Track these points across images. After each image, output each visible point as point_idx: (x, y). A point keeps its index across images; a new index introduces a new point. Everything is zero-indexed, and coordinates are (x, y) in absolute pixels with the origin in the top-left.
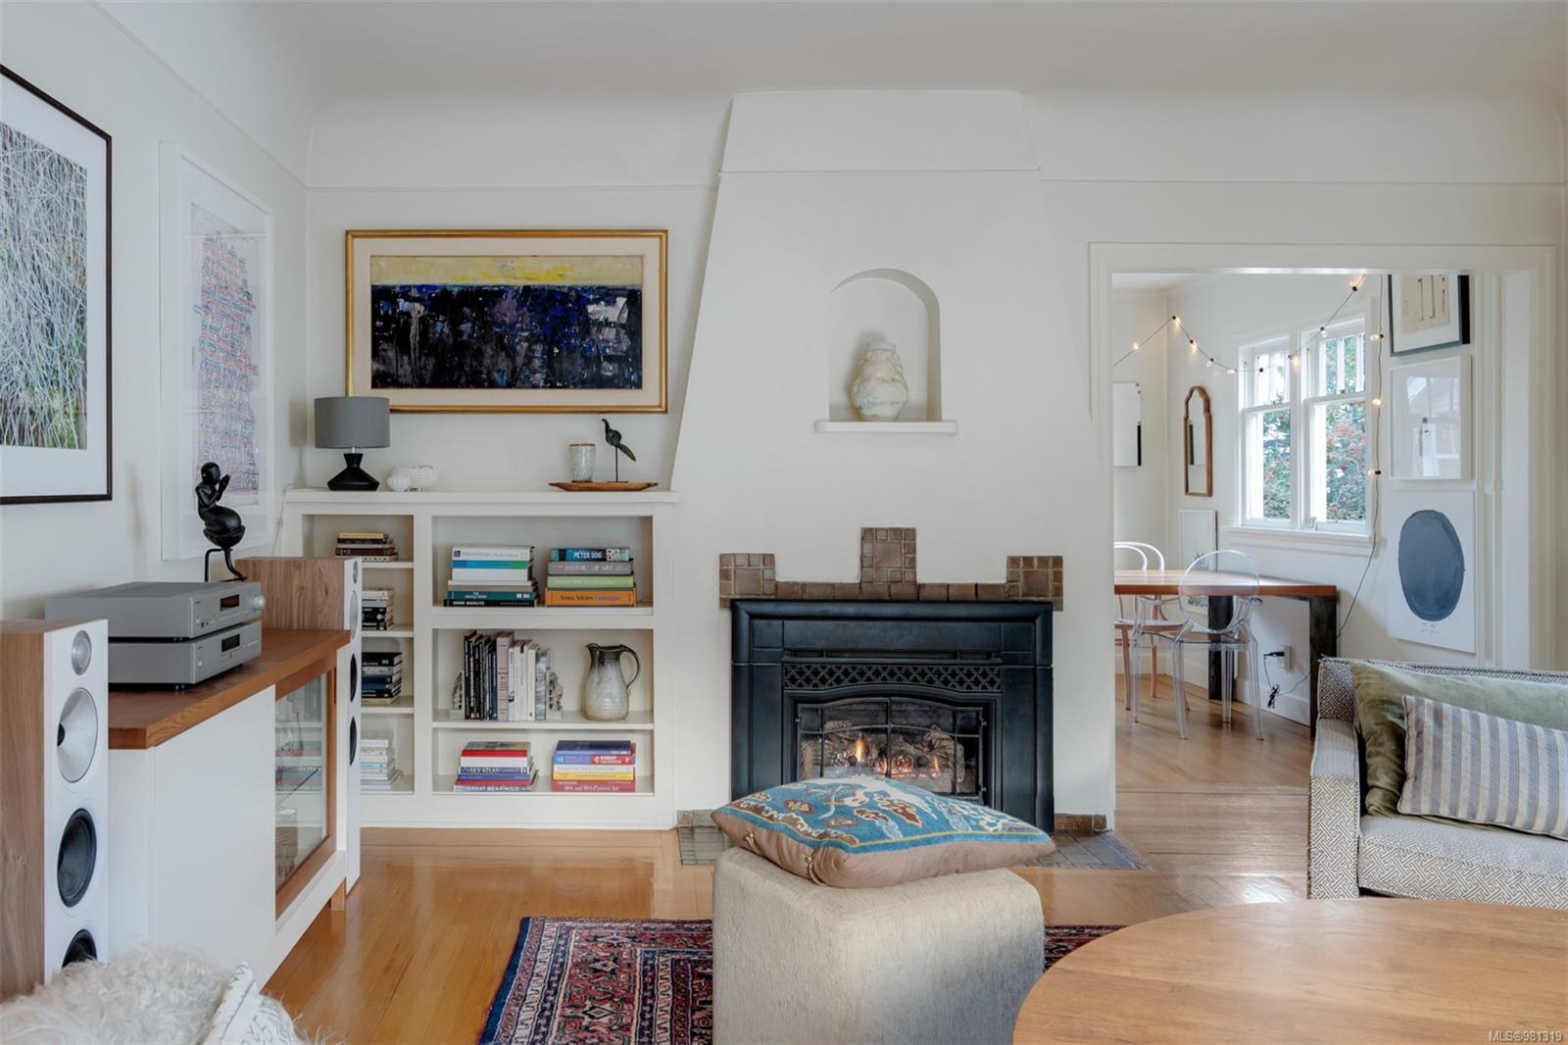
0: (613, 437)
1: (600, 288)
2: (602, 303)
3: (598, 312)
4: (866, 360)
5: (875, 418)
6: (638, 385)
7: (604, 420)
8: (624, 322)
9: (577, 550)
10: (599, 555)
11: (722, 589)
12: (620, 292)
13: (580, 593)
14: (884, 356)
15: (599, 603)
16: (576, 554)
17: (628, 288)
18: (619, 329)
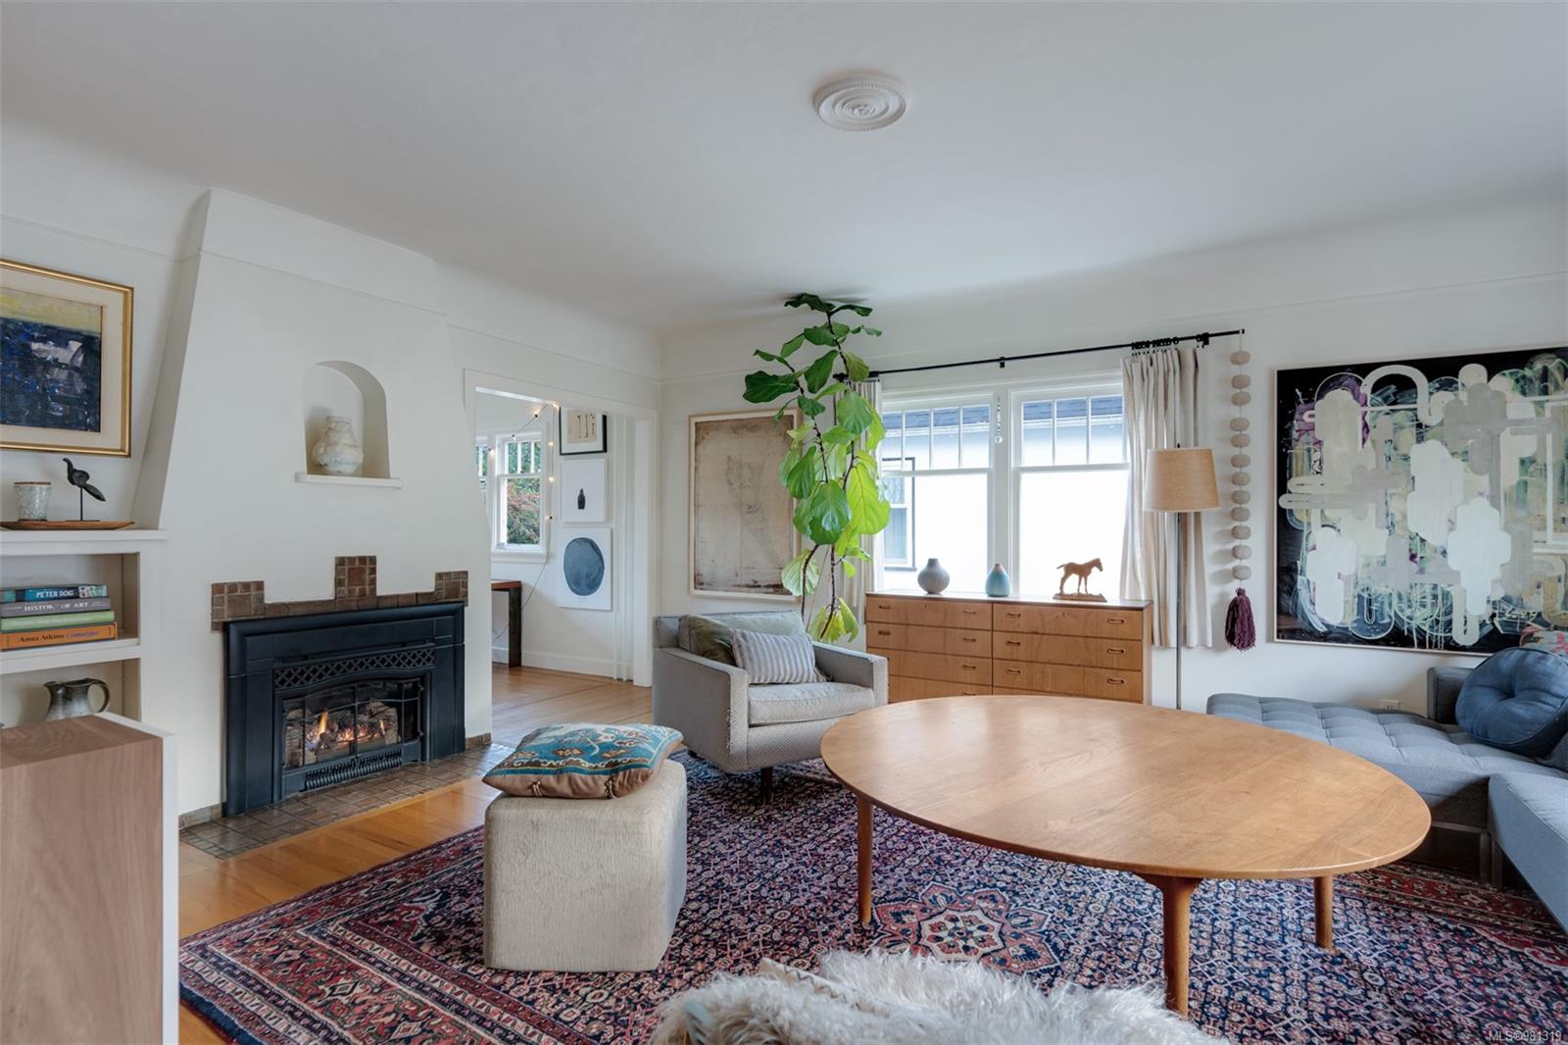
0: (77, 477)
1: (48, 327)
2: (52, 343)
3: (44, 351)
4: (330, 429)
5: (339, 473)
6: (96, 427)
7: (65, 460)
8: (79, 365)
9: (41, 589)
10: (70, 593)
11: (214, 614)
12: (72, 336)
13: (46, 633)
14: (347, 427)
15: (74, 639)
16: (40, 594)
17: (84, 333)
18: (73, 372)
